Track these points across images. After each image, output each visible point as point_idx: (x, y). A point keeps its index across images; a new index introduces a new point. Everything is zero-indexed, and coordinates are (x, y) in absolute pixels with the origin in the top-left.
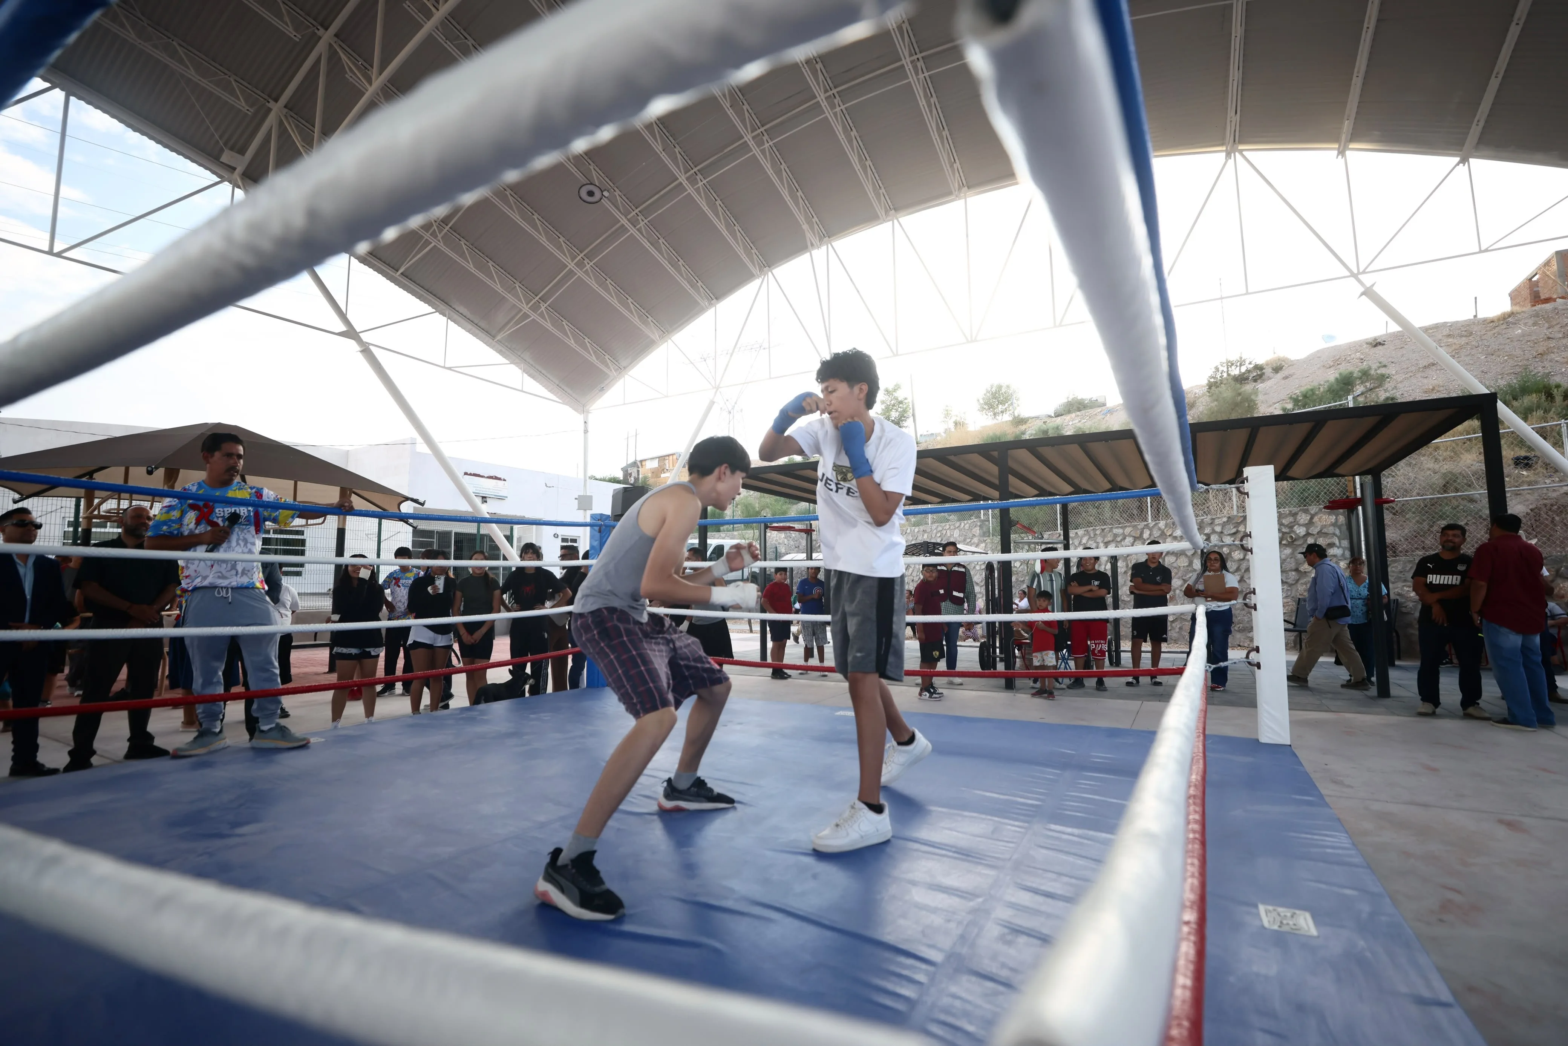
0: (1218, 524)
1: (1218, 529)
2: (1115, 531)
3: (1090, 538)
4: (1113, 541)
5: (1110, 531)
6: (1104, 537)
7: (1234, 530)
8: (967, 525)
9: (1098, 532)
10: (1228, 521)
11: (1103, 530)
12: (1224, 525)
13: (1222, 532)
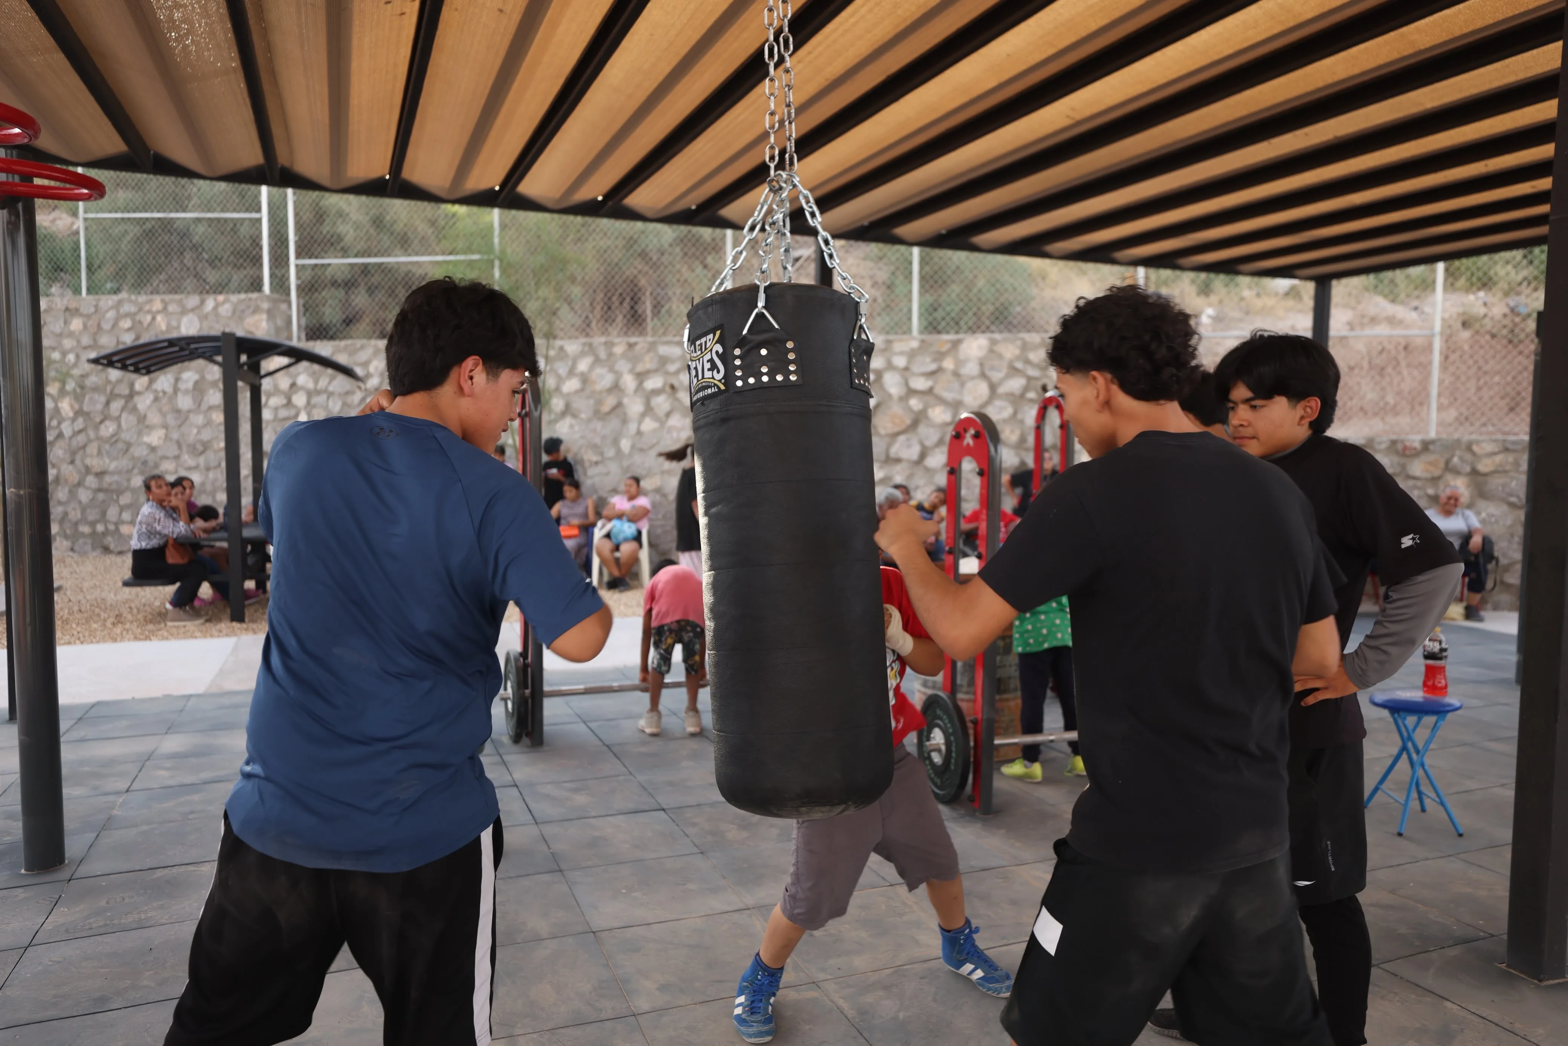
0: (902, 353)
1: (900, 361)
2: (663, 350)
3: (597, 361)
4: (656, 371)
5: (649, 351)
6: (635, 360)
7: (933, 367)
8: (227, 306)
9: (619, 350)
10: (920, 348)
11: (631, 346)
12: (912, 355)
13: (906, 369)
